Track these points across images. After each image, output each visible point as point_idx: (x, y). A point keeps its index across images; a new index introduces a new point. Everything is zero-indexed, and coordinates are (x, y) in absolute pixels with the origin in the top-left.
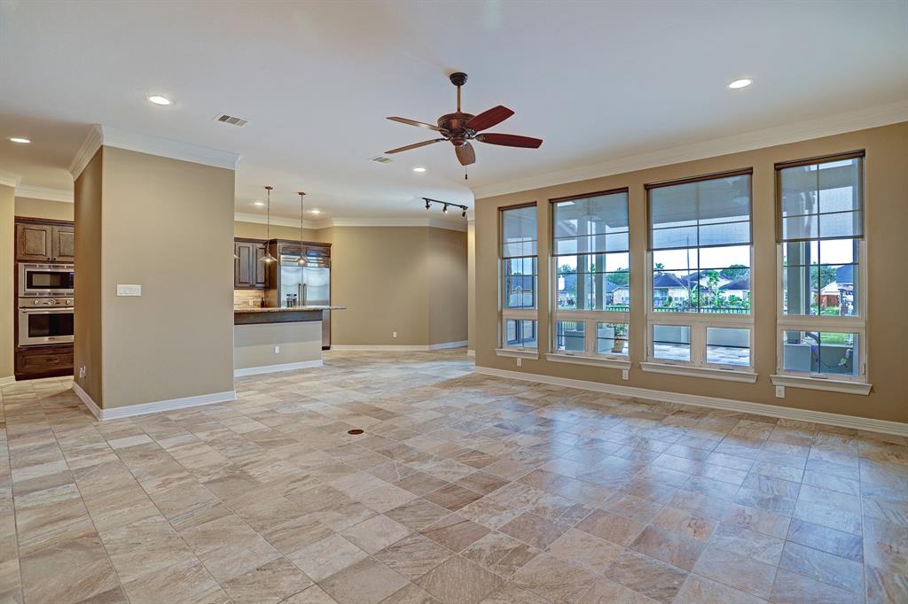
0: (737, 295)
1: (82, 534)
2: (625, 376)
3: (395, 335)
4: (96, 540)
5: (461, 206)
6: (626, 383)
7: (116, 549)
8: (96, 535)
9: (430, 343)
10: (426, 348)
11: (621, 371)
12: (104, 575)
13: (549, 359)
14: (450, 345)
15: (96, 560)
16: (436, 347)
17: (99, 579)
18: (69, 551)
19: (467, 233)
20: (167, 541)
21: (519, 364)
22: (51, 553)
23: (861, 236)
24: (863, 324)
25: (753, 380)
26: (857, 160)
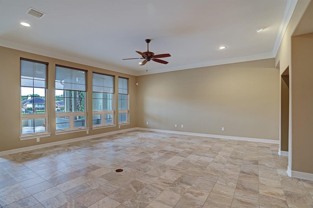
1: (240, 190)
4: (238, 186)
7: (235, 180)
8: (237, 188)
12: (242, 176)
15: (241, 180)
17: (243, 176)
18: (246, 187)
20: (224, 175)
22: (250, 189)
23: (127, 94)
24: (127, 111)
25: (115, 126)
26: (127, 80)
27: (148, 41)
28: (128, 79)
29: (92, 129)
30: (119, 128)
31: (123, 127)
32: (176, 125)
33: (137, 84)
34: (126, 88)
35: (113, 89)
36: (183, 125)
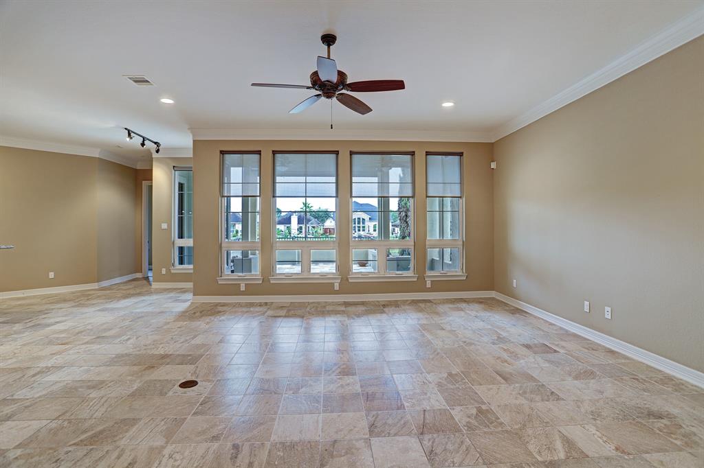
0: (280, 229)
2: (337, 287)
3: (52, 275)
5: (155, 143)
6: (337, 293)
9: (98, 281)
10: (95, 286)
11: (333, 283)
13: (272, 282)
14: (118, 280)
16: (105, 284)
19: (152, 170)
21: (243, 288)
23: (460, 197)
24: (462, 243)
25: (415, 280)
26: (459, 157)
27: (329, 39)
28: (461, 154)
29: (347, 279)
30: (429, 285)
31: (438, 286)
32: (587, 303)
33: (493, 165)
34: (457, 180)
35: (410, 185)
36: (609, 309)
